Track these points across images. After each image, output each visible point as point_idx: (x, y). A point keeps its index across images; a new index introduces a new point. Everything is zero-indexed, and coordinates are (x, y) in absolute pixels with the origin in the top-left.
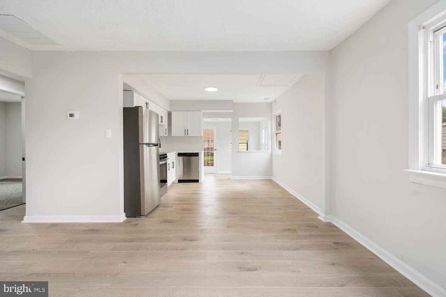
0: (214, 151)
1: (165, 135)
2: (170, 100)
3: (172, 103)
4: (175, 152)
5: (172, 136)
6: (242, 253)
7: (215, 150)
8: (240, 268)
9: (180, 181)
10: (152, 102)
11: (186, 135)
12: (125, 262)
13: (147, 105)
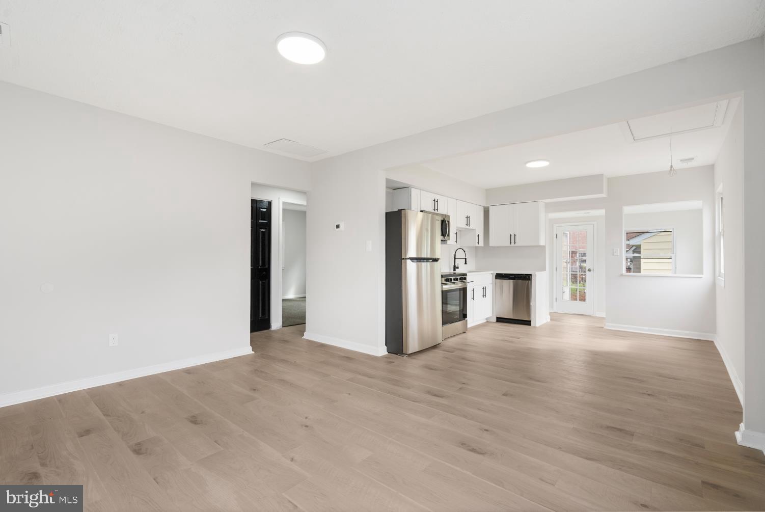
0: (587, 273)
1: (477, 245)
2: (487, 190)
3: (489, 192)
4: (492, 272)
5: (491, 245)
6: (487, 430)
7: (589, 270)
8: (463, 444)
9: (500, 320)
10: (447, 197)
11: (513, 244)
12: (349, 394)
13: (436, 203)
